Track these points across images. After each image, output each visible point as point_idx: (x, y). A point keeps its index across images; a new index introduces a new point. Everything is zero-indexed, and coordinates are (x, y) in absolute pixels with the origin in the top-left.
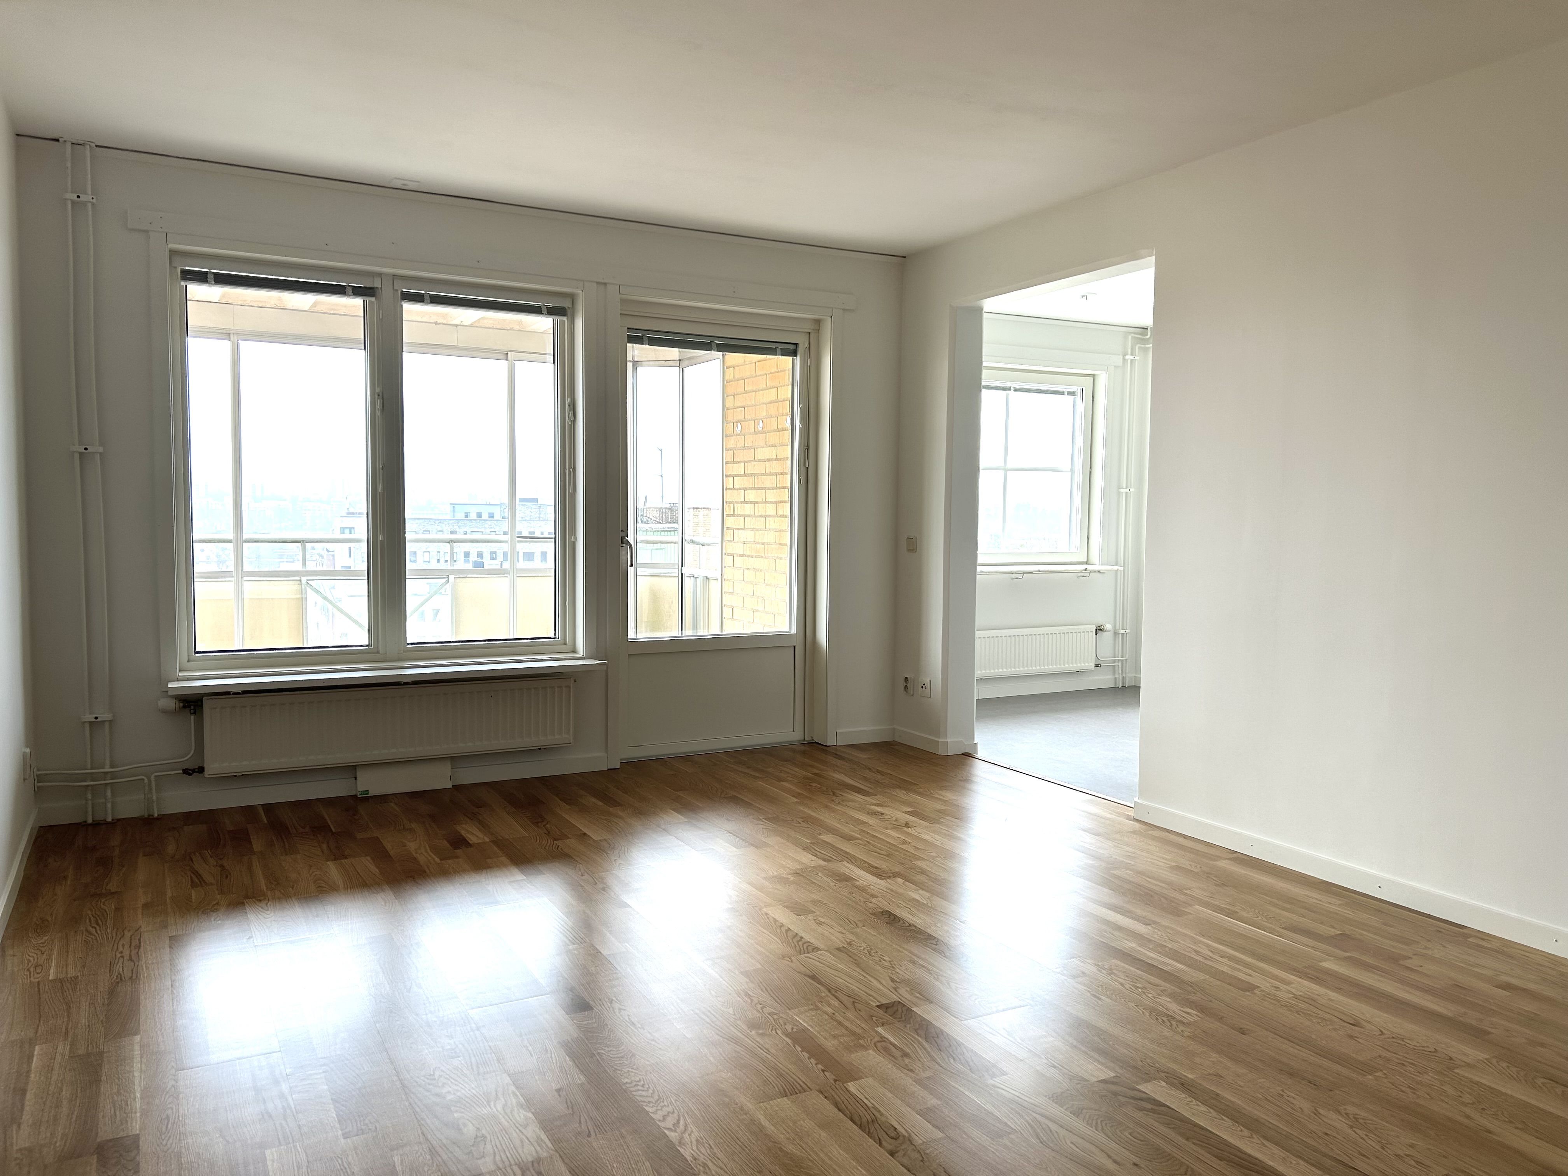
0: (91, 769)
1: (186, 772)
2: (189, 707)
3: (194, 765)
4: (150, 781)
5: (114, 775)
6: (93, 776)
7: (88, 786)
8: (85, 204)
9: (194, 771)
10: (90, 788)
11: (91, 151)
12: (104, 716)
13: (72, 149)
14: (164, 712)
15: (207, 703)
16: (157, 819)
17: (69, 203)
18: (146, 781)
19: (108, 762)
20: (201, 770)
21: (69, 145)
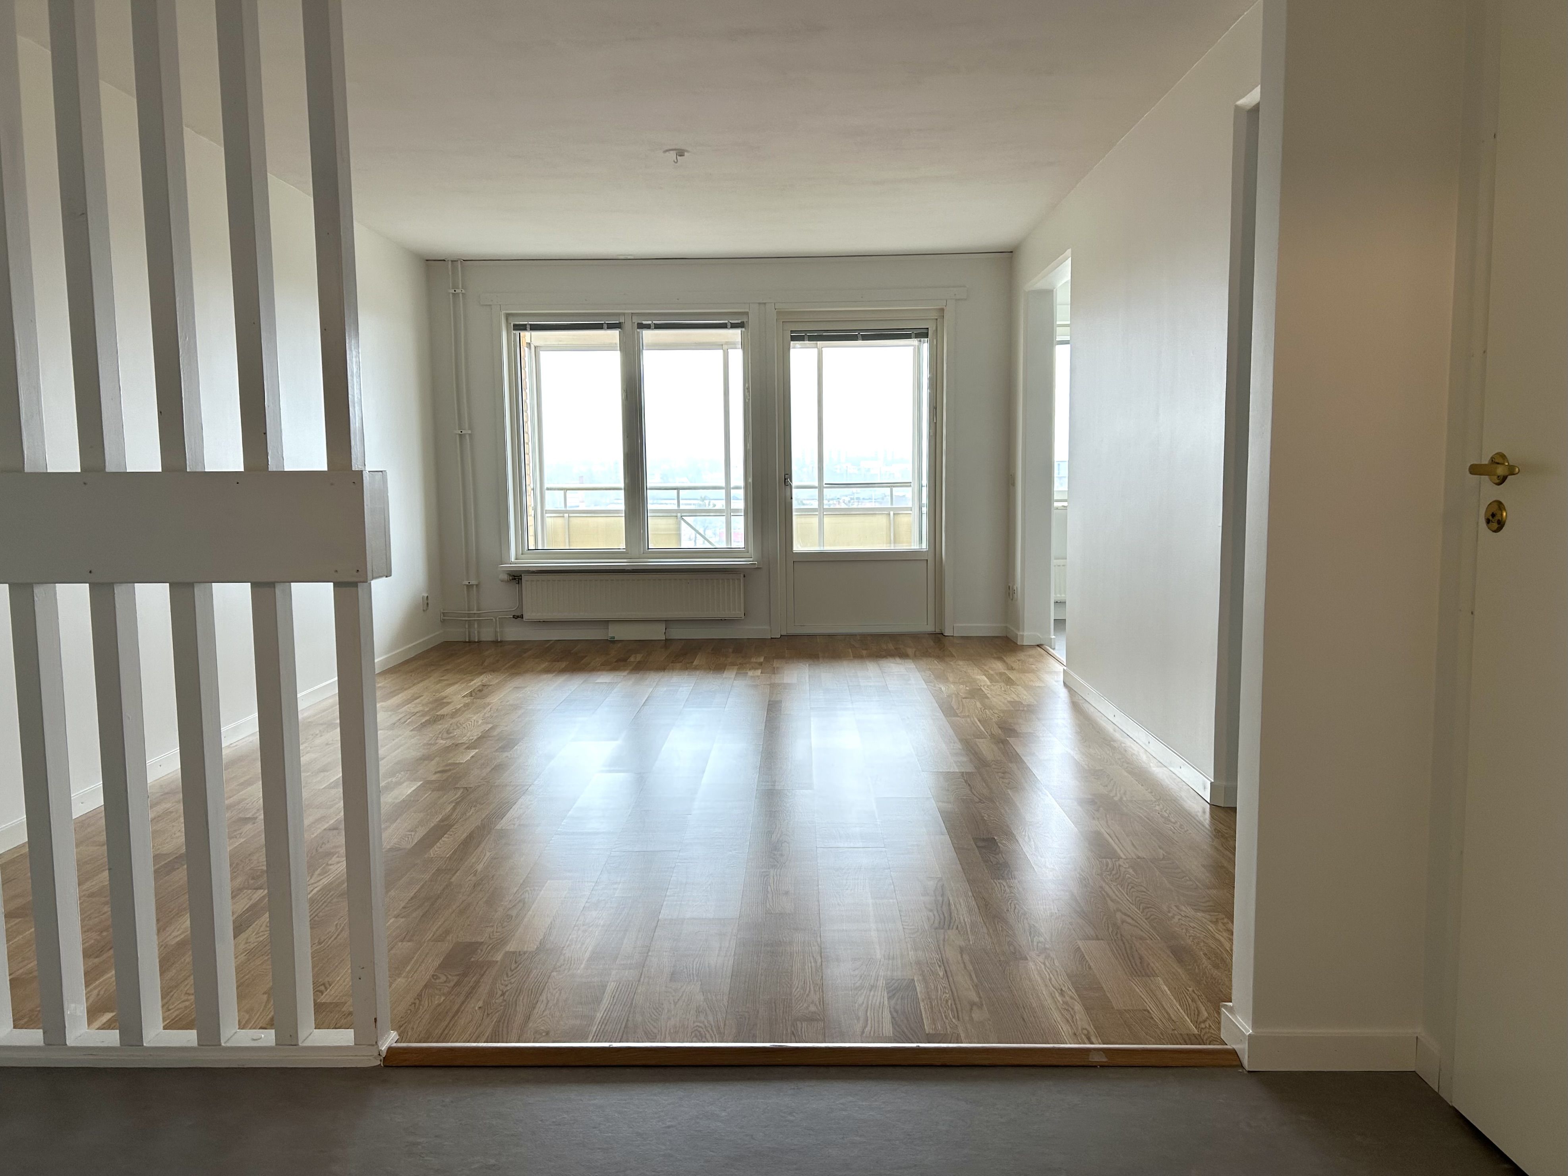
0: (468, 611)
1: (514, 617)
2: (515, 579)
3: (519, 614)
4: (496, 620)
5: (479, 615)
6: (469, 615)
7: (466, 620)
8: (458, 294)
9: (518, 617)
10: (467, 622)
11: (461, 264)
12: (473, 582)
13: (452, 264)
14: (502, 581)
15: (525, 578)
16: (500, 642)
17: (451, 295)
18: (494, 620)
19: (475, 608)
20: (522, 617)
21: (450, 262)
